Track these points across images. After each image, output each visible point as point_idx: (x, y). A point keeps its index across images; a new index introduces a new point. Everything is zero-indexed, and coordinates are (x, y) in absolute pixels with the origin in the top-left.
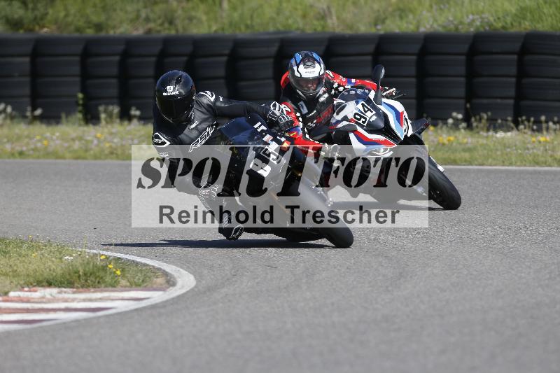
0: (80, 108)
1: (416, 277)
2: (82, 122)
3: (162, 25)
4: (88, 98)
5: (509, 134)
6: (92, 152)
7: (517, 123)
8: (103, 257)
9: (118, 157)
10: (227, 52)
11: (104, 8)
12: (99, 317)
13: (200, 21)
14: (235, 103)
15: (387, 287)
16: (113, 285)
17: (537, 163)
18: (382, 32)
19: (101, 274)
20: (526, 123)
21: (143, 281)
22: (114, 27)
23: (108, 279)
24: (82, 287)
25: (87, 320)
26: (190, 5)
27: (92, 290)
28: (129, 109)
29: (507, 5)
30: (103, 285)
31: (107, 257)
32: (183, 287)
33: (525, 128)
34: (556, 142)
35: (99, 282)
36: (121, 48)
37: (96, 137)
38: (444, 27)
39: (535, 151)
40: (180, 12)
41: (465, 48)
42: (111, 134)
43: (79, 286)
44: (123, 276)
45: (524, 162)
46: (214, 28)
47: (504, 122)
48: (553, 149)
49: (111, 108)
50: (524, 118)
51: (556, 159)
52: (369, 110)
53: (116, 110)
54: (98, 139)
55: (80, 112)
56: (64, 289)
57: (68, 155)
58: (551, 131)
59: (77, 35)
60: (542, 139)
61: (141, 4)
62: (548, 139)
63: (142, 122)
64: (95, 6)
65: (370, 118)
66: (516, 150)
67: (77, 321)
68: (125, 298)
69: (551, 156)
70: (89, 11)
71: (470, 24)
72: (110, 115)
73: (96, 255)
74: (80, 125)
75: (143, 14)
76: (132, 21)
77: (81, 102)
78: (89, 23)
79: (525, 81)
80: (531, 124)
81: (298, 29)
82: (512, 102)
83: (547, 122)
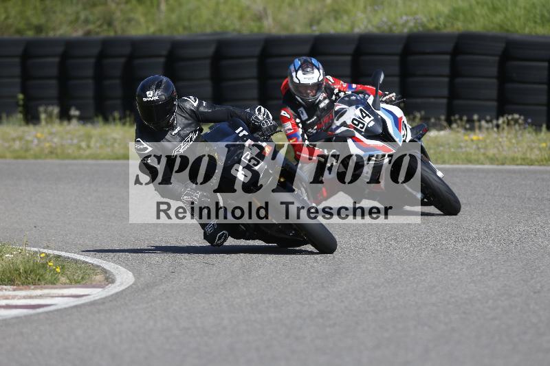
0: (20, 109)
1: (351, 274)
2: (23, 123)
3: (100, 26)
4: (28, 98)
5: (442, 133)
6: (32, 152)
7: (450, 122)
8: (43, 255)
9: (57, 157)
10: (164, 52)
11: (44, 11)
12: (39, 314)
13: (138, 23)
14: (218, 108)
15: (322, 283)
16: (53, 283)
17: (470, 162)
18: (317, 33)
19: (41, 271)
20: (459, 122)
21: (82, 278)
22: (54, 29)
23: (48, 276)
24: (23, 284)
25: (27, 317)
26: (129, 6)
27: (33, 287)
28: (69, 110)
29: (440, 6)
30: (43, 283)
31: (47, 255)
32: (122, 284)
33: (458, 127)
34: (488, 141)
35: (39, 280)
36: (60, 50)
37: (36, 137)
38: (378, 28)
39: (468, 149)
40: (118, 14)
41: (399, 48)
42: (51, 134)
43: (20, 283)
44: (63, 273)
45: (457, 161)
46: (152, 29)
47: (437, 122)
48: (486, 148)
49: (50, 108)
50: (457, 117)
51: (487, 157)
52: (367, 115)
53: (56, 110)
54: (39, 139)
55: (20, 112)
56: (4, 287)
57: (8, 155)
58: (484, 130)
59: (17, 37)
60: (474, 137)
61: (80, 7)
62: (481, 137)
63: (82, 122)
64: (35, 8)
65: (368, 124)
66: (449, 148)
67: (17, 318)
68: (65, 295)
69: (484, 154)
70: (29, 13)
71: (404, 25)
72: (50, 116)
73: (36, 253)
74: (20, 125)
75: (83, 16)
76: (71, 23)
77: (21, 102)
78: (29, 26)
79: (459, 80)
80: (464, 123)
81: (234, 30)
82: (445, 101)
83: (479, 120)
